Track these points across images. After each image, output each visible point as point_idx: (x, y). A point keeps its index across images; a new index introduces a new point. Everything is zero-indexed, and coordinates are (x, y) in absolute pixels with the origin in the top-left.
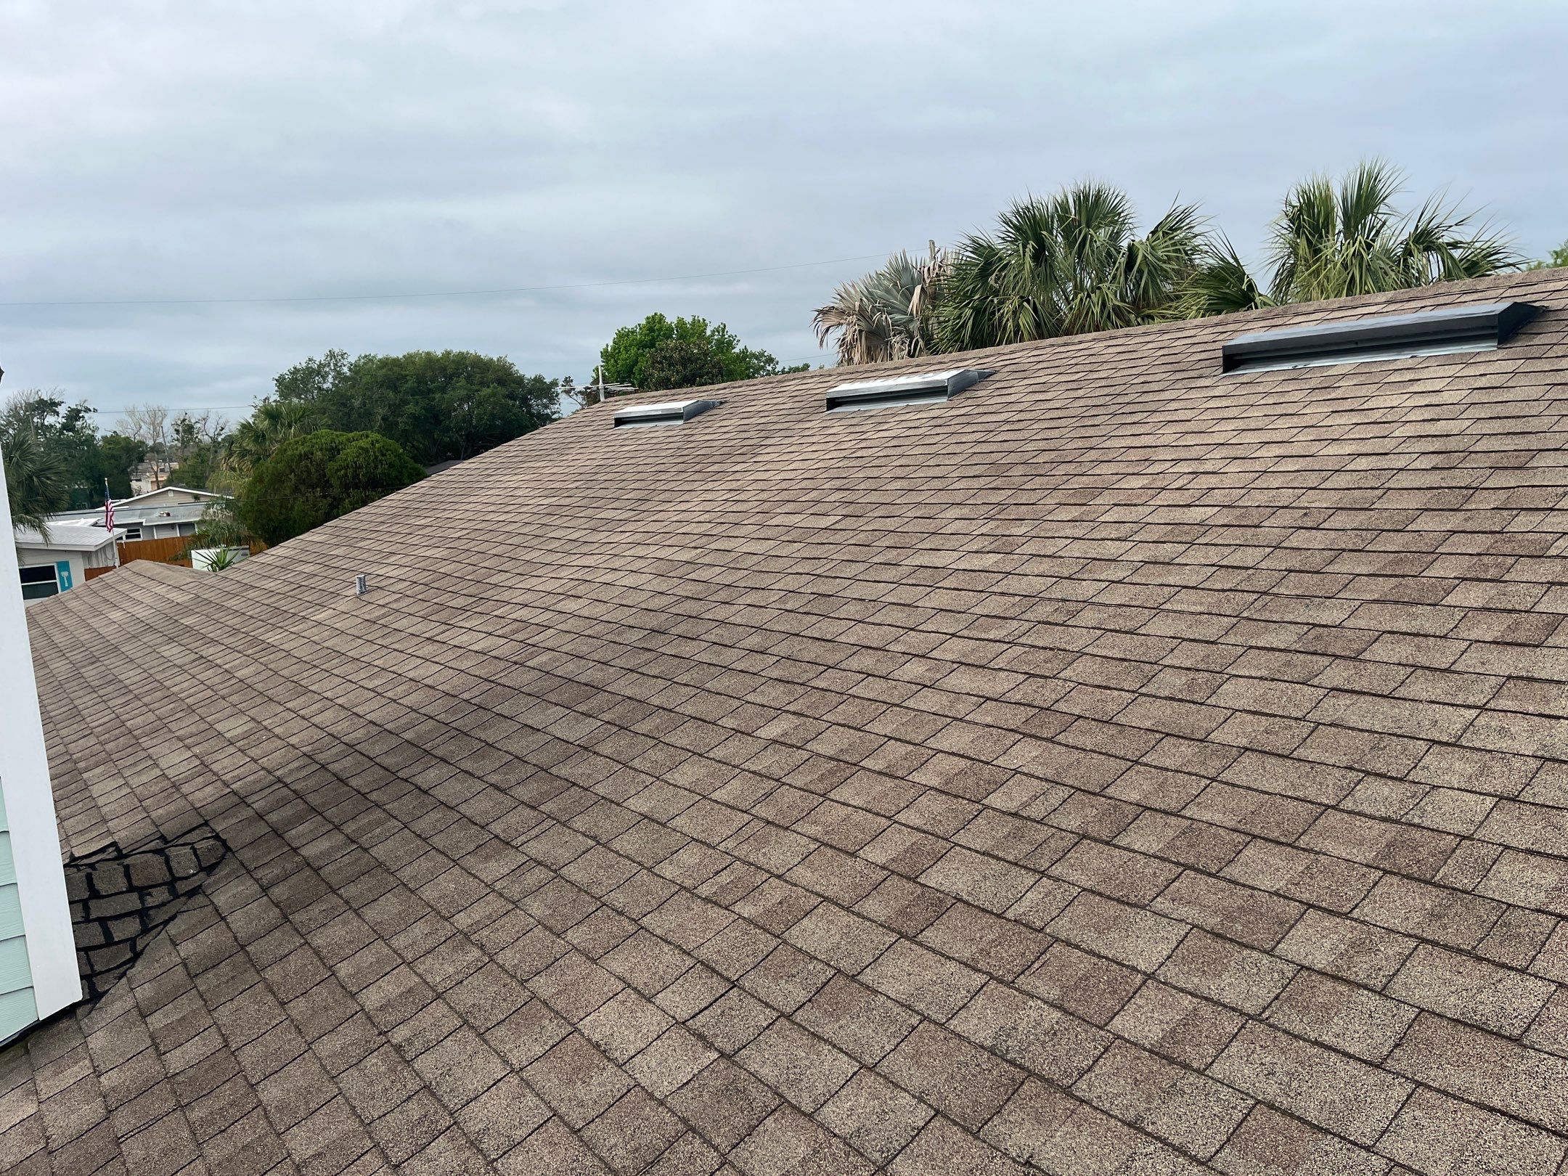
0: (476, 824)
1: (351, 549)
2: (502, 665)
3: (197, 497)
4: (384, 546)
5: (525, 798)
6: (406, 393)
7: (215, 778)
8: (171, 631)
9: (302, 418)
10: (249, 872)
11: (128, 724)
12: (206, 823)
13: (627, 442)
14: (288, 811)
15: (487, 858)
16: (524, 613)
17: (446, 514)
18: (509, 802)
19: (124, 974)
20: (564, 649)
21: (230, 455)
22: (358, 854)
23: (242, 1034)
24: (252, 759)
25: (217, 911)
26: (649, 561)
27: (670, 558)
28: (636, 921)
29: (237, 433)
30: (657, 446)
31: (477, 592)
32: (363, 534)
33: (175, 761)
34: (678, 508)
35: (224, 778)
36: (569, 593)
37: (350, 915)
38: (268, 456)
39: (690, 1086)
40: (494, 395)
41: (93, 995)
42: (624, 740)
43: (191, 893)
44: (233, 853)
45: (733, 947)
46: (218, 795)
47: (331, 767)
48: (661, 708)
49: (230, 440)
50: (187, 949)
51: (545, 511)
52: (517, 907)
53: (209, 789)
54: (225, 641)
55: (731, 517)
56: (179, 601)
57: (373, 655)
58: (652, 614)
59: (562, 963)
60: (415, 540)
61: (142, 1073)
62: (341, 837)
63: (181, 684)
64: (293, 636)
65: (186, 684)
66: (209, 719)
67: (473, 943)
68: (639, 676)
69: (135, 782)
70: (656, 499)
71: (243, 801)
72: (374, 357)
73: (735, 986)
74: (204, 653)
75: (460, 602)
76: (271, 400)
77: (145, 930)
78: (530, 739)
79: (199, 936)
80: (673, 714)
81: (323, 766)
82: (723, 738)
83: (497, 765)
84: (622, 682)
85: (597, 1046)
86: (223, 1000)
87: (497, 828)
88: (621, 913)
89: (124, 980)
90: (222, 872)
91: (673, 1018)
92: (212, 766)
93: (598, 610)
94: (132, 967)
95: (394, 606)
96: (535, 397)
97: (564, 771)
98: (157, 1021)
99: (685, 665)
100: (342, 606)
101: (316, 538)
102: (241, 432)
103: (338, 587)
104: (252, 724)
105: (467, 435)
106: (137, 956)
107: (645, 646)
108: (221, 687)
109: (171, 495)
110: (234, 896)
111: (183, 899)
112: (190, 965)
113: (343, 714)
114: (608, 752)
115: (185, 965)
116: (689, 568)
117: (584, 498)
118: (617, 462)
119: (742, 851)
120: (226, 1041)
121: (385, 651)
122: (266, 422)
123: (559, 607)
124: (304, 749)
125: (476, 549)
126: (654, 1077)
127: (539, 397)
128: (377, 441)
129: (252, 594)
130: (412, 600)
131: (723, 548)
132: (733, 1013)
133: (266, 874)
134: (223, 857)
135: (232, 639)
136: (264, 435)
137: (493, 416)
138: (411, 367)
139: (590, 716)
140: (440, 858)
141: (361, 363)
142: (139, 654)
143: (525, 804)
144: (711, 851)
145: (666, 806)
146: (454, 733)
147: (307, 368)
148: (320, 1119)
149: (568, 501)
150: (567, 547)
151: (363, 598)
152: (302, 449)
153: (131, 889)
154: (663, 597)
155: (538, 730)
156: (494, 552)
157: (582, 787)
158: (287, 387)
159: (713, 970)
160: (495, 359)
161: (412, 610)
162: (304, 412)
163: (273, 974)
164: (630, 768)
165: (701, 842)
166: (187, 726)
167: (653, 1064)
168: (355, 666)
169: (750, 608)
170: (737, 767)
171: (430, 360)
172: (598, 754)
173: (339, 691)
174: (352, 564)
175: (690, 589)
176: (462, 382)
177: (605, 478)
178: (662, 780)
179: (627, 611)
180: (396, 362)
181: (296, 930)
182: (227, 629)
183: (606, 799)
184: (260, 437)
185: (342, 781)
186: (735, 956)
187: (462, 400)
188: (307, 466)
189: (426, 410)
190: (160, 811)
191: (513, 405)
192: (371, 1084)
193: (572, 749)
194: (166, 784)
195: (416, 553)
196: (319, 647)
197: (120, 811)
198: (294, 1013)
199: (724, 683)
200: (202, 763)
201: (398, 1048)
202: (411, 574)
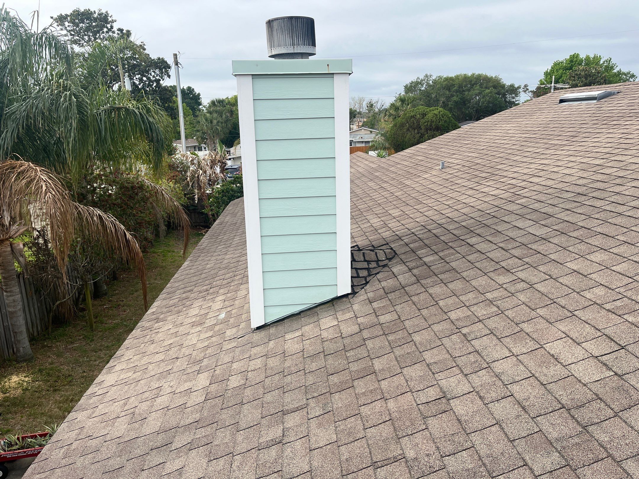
0: (494, 261)
1: (437, 152)
2: (504, 201)
3: (371, 132)
4: (450, 151)
5: (516, 255)
6: (454, 92)
7: (389, 229)
8: (371, 177)
9: (413, 102)
10: (404, 263)
11: (359, 207)
12: (387, 244)
13: (565, 110)
14: (417, 244)
15: (499, 275)
16: (514, 182)
17: (477, 140)
18: (508, 255)
19: (363, 288)
20: (533, 197)
21: (385, 116)
22: (445, 264)
23: (405, 316)
24: (402, 224)
25: (394, 274)
26: (577, 163)
27: (588, 162)
28: (571, 312)
29: (389, 107)
30: (581, 112)
31: (492, 171)
32: (442, 146)
33: (375, 222)
34: (593, 140)
35: (393, 229)
36: (535, 175)
37: (442, 285)
38: (400, 117)
39: (599, 382)
40: (491, 92)
41: (354, 293)
42: (563, 238)
43: (384, 266)
44: (398, 255)
45: (623, 332)
46: (391, 235)
47: (432, 231)
48: (583, 227)
49: (386, 110)
50: (384, 284)
51: (523, 140)
52: (513, 295)
53: (387, 232)
54: (390, 182)
55: (623, 146)
56: (373, 167)
57: (447, 192)
58: (578, 186)
59: (535, 321)
60: (463, 149)
61: (371, 321)
62: (438, 257)
63: (375, 196)
64: (415, 183)
65: (377, 196)
66: (386, 209)
67: (494, 305)
68: (572, 212)
69: (362, 226)
70: (581, 136)
71: (400, 238)
72: (443, 77)
73: (624, 348)
74: (383, 186)
75: (484, 175)
76: (402, 94)
77: (369, 275)
78: (517, 232)
79: (388, 281)
80: (590, 231)
81: (429, 231)
82: (618, 244)
83: (503, 240)
84: (563, 214)
85: (553, 356)
86: (397, 303)
87: (503, 264)
88: (564, 307)
89: (363, 290)
90: (394, 261)
91: (591, 354)
92: (388, 225)
93: (550, 183)
94: (366, 286)
95: (455, 174)
96: (509, 94)
97: (534, 247)
98: (375, 305)
99: (597, 210)
100: (434, 173)
101: (423, 147)
102: (391, 107)
103: (432, 166)
104: (401, 212)
105: (476, 110)
106: (367, 283)
107: (575, 200)
108: (389, 198)
109: (363, 130)
110: (399, 270)
111: (381, 267)
112: (385, 289)
113: (436, 213)
114: (556, 242)
115: (384, 289)
116: (600, 168)
117: (543, 134)
118: (559, 119)
119: (629, 294)
120: (399, 317)
121: (452, 191)
122: (400, 103)
123: (530, 180)
124: (422, 224)
125: (491, 154)
126: (581, 375)
127: (511, 94)
128: (441, 111)
129: (399, 166)
130: (463, 173)
131: (619, 160)
132: (622, 359)
133: (411, 265)
134: (394, 256)
135: (392, 182)
136: (398, 108)
137: (489, 102)
138: (457, 81)
139: (547, 226)
140: (479, 271)
141: (437, 79)
142: (361, 184)
143: (516, 257)
144: (610, 291)
145: (586, 269)
146: (483, 225)
147: (417, 81)
148: (435, 351)
149: (534, 136)
150: (534, 155)
151: (443, 170)
152: (412, 114)
153: (365, 261)
154: (584, 180)
155: (521, 229)
156: (499, 155)
157: (543, 254)
158: (408, 89)
159: (612, 340)
160: (494, 77)
161: (463, 176)
162: (414, 99)
163: (415, 299)
164: (567, 250)
165: (606, 286)
166: (378, 210)
167: (581, 369)
168: (440, 196)
169: (634, 188)
170: (626, 258)
171: (466, 78)
172: (551, 242)
173: (434, 204)
174: (437, 157)
175: (600, 177)
176: (478, 87)
177: (553, 126)
178: (584, 258)
179: (566, 185)
180: (451, 79)
181: (422, 286)
182: (391, 178)
183: (555, 261)
184: (397, 109)
185: (437, 237)
186: (624, 336)
187: (476, 95)
188: (413, 121)
189: (461, 99)
190: (371, 237)
191: (499, 97)
192: (454, 345)
193: (537, 239)
194: (372, 229)
195: (464, 154)
196: (425, 187)
197: (358, 235)
198: (423, 314)
199: (619, 220)
200: (385, 223)
201: (464, 335)
202: (463, 162)
